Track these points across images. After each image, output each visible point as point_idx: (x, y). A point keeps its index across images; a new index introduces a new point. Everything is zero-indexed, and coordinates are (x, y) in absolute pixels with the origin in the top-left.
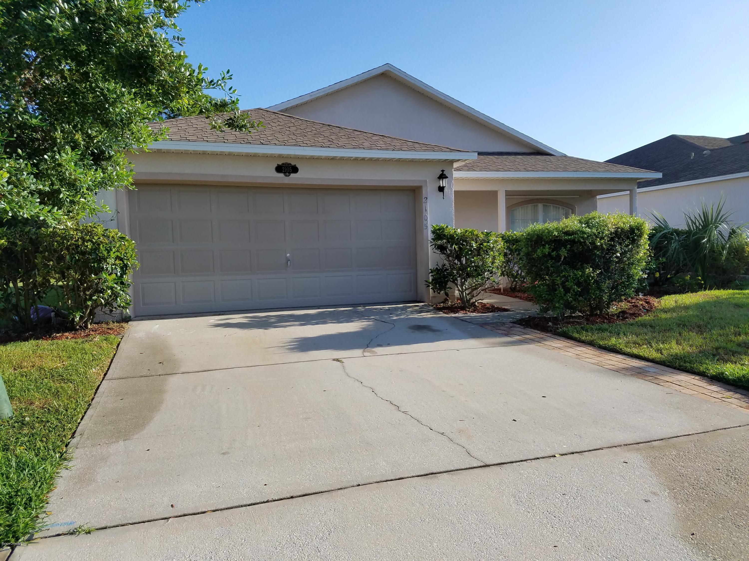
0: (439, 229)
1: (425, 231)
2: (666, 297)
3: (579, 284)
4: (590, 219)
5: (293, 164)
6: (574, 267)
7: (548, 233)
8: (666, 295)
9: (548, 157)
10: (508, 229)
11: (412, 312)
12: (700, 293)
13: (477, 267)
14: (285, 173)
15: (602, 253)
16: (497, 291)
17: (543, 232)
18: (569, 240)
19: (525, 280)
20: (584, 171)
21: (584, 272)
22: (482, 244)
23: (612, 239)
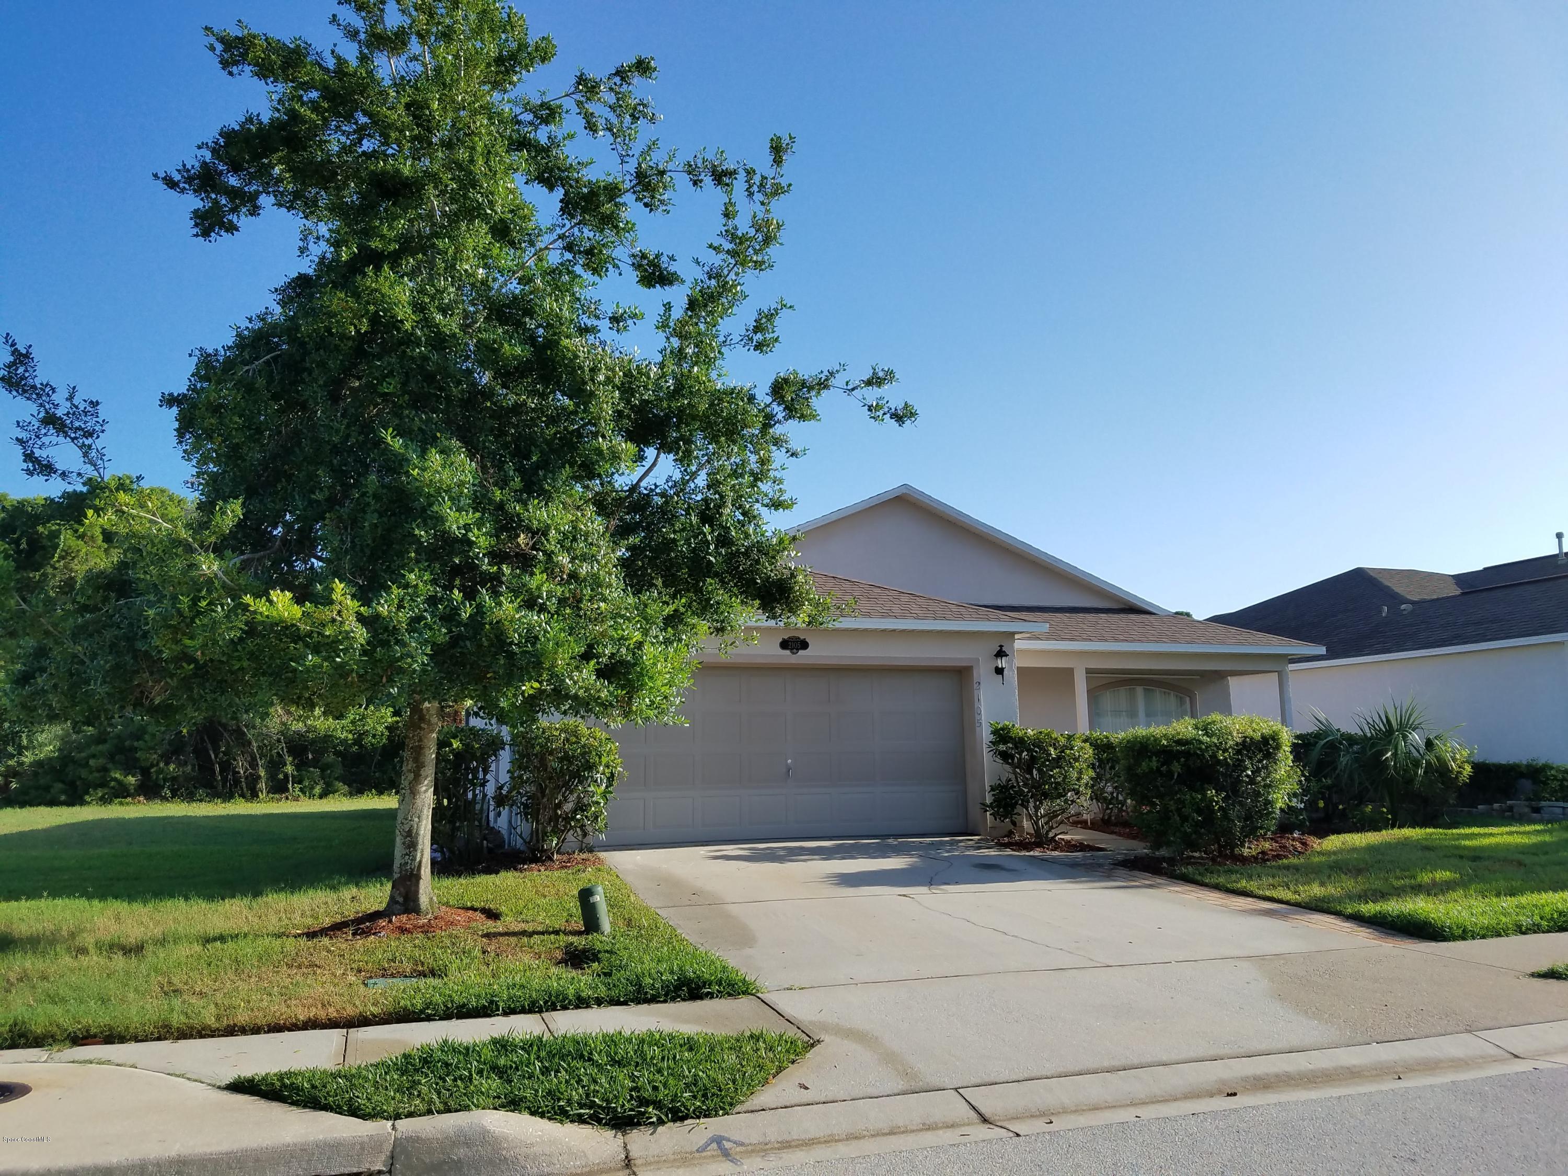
0: (1002, 729)
1: (978, 729)
2: (1333, 837)
3: (1199, 811)
4: (1209, 724)
5: (802, 638)
6: (1192, 788)
7: (1156, 740)
8: (1333, 834)
9: (1147, 616)
10: (1092, 727)
11: (967, 848)
12: (1384, 832)
13: (1058, 784)
14: (791, 649)
15: (1227, 769)
16: (1084, 824)
17: (1148, 739)
18: (1182, 752)
19: (1124, 808)
20: (1204, 643)
21: (1205, 795)
22: (1063, 751)
23: (1239, 752)
